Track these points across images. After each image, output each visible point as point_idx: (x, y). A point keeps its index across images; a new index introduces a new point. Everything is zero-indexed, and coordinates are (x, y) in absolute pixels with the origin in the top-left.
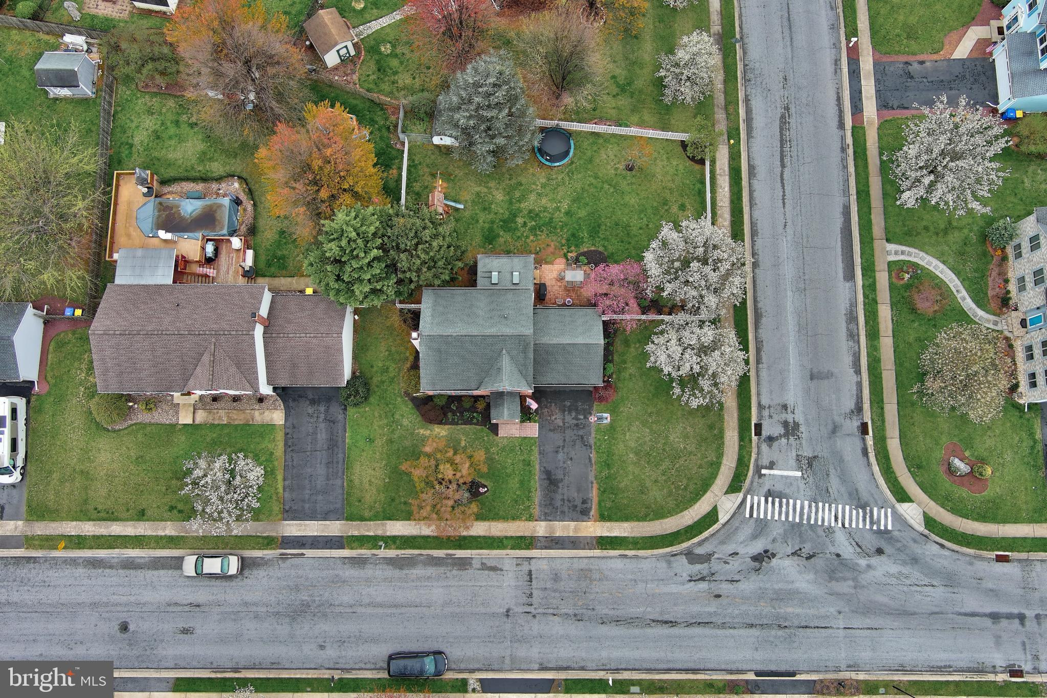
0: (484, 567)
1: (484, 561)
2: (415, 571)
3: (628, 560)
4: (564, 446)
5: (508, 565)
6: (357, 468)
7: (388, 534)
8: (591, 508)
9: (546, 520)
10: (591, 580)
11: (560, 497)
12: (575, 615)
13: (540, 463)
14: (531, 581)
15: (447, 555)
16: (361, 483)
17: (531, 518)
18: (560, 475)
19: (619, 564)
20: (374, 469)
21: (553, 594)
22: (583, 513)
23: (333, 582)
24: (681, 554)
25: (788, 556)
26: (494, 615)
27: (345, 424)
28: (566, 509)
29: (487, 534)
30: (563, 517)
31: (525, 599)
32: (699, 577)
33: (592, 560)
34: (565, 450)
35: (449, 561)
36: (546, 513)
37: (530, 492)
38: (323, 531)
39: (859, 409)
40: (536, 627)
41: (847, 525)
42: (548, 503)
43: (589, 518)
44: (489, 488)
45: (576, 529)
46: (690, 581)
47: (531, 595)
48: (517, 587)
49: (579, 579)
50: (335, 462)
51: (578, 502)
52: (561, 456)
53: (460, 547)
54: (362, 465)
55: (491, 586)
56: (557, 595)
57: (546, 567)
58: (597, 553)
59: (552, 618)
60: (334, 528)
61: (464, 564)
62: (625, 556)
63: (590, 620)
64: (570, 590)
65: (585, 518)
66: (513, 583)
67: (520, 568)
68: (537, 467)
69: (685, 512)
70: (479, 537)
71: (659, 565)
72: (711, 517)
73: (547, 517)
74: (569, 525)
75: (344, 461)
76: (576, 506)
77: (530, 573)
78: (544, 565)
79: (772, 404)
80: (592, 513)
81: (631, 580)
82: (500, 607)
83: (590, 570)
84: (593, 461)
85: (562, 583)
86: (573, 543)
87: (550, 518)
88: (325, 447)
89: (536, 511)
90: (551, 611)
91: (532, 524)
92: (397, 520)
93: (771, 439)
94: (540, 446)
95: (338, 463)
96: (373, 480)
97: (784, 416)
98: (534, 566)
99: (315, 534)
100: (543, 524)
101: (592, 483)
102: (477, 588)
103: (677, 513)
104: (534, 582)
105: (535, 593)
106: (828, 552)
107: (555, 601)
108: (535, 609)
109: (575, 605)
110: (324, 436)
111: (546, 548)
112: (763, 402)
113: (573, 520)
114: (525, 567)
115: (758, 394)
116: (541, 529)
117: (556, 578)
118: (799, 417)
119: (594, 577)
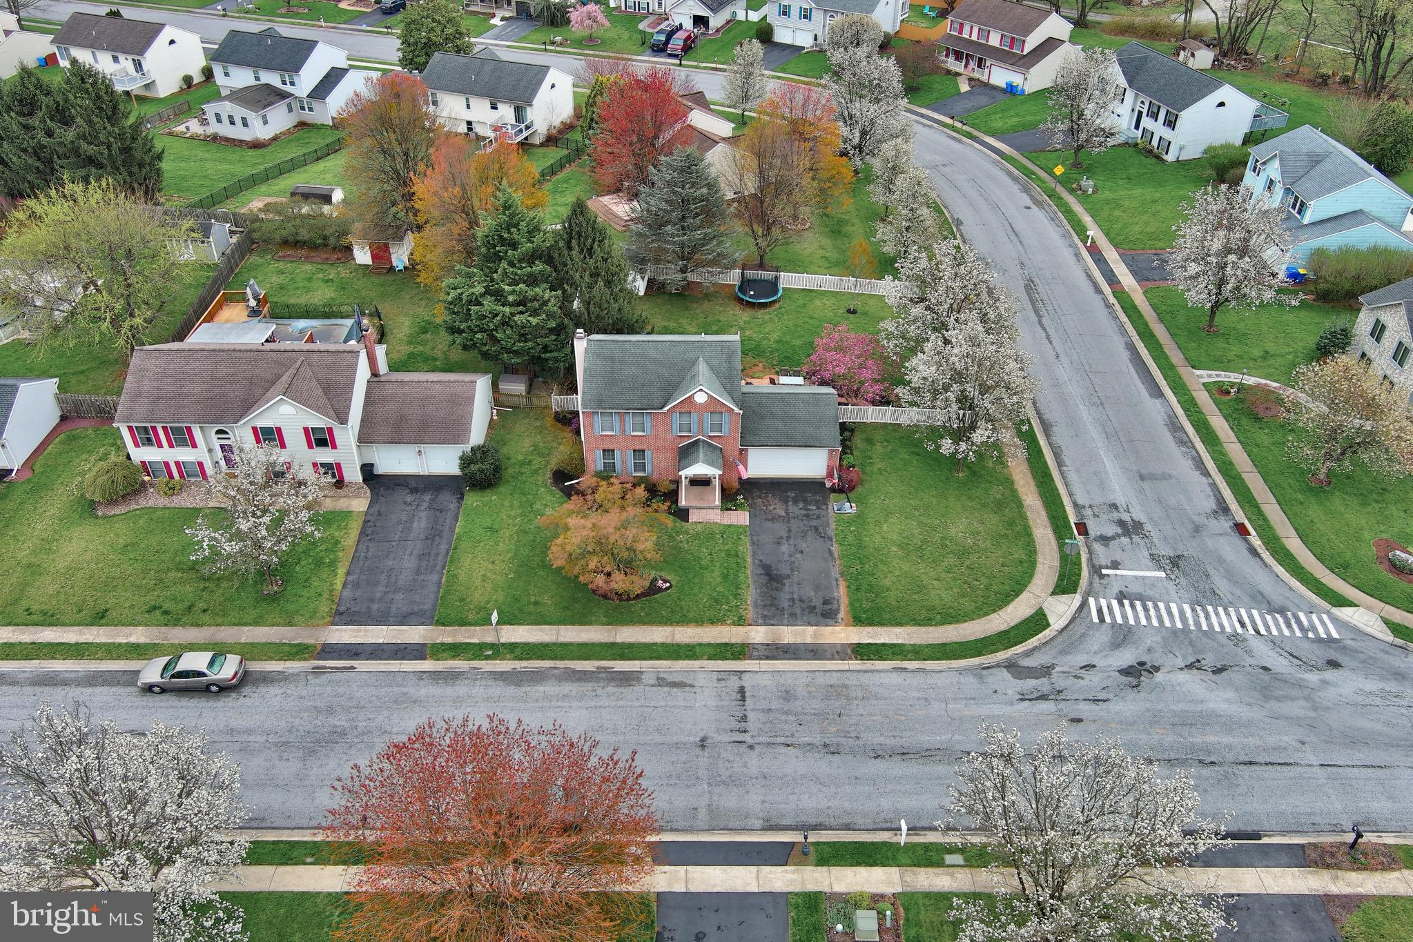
0: (661, 682)
1: (662, 675)
2: (541, 689)
3: (910, 675)
4: (788, 538)
5: (701, 680)
6: (467, 561)
7: (502, 641)
8: (838, 610)
9: (765, 624)
10: (847, 697)
11: (788, 596)
12: (826, 746)
13: (753, 556)
14: (743, 699)
15: (598, 668)
16: (470, 579)
17: (740, 621)
18: (784, 570)
19: (895, 679)
20: (493, 562)
21: (784, 718)
22: (827, 615)
23: (396, 701)
24: (998, 666)
25: (1181, 669)
26: (677, 746)
27: (458, 513)
28: (798, 612)
29: (669, 641)
30: (793, 620)
31: (734, 724)
32: (1036, 695)
33: (848, 674)
34: (792, 541)
35: (603, 675)
36: (765, 616)
37: (738, 587)
38: (394, 637)
39: (1224, 509)
40: (754, 763)
41: (1263, 631)
42: (769, 603)
43: (836, 622)
44: (673, 583)
45: (815, 635)
46: (1023, 700)
47: (744, 718)
48: (718, 708)
49: (827, 697)
50: (433, 553)
51: (817, 602)
52: (784, 548)
53: (622, 657)
54: (474, 557)
55: (674, 707)
56: (791, 718)
57: (768, 683)
58: (855, 664)
59: (783, 750)
60: (414, 634)
61: (627, 679)
62: (904, 670)
63: (852, 751)
64: (813, 711)
65: (830, 622)
66: (712, 703)
67: (723, 684)
68: (749, 560)
69: (992, 616)
70: (655, 644)
71: (962, 680)
72: (1038, 621)
73: (766, 621)
74: (804, 630)
75: (447, 553)
76: (814, 608)
77: (742, 690)
78: (766, 680)
79: (1093, 503)
80: (841, 615)
81: (919, 699)
82: (689, 735)
83: (846, 687)
84: (836, 555)
85: (798, 703)
86: (815, 652)
87: (772, 622)
88: (422, 536)
89: (750, 613)
90: (783, 740)
91: (741, 630)
92: (519, 624)
93: (1104, 540)
94: (752, 535)
95: (437, 555)
96: (489, 574)
97: (1116, 515)
98: (747, 681)
99: (381, 641)
100: (762, 629)
101: (837, 580)
102: (650, 710)
103: (980, 617)
104: (749, 702)
105: (751, 716)
106: (1247, 664)
107: (786, 727)
108: (753, 737)
109: (823, 732)
110: (423, 524)
111: (767, 658)
112: (1081, 501)
113: (810, 624)
114: (734, 683)
115: (1071, 495)
116: (758, 634)
117: (788, 695)
118: (1138, 515)
119: (853, 694)
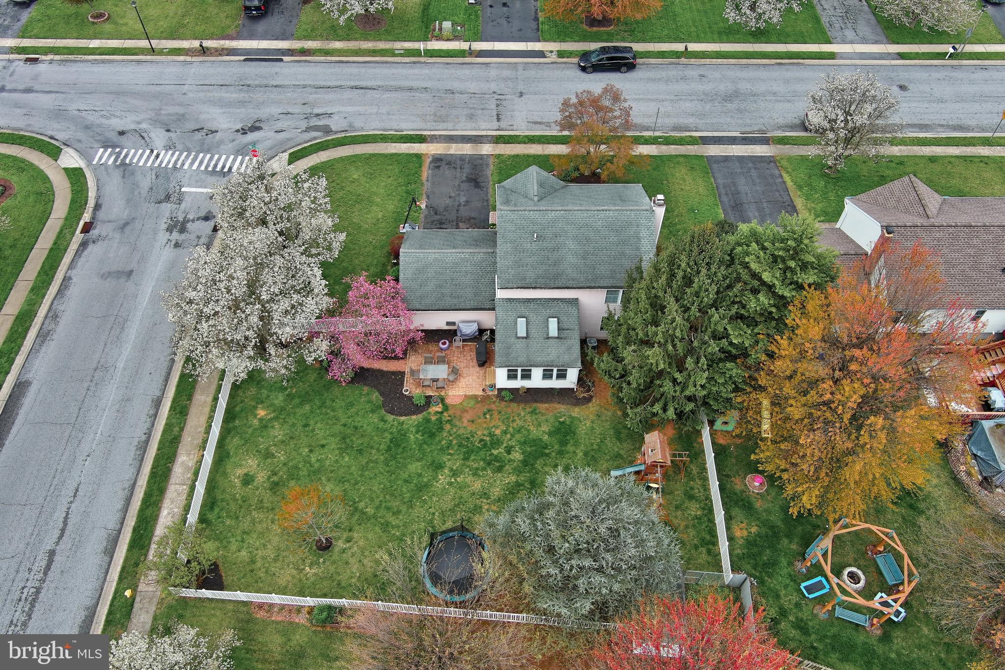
0: (548, 125)
1: (548, 128)
3: (394, 128)
4: (459, 205)
5: (522, 125)
6: (702, 190)
7: (654, 146)
8: (431, 163)
9: (481, 155)
10: (435, 115)
11: (465, 170)
12: (453, 93)
13: (487, 193)
14: (498, 115)
16: (694, 180)
17: (498, 156)
18: (465, 186)
19: (403, 126)
21: (475, 106)
22: (438, 161)
23: (704, 115)
24: (336, 132)
25: (222, 131)
26: (534, 94)
28: (458, 162)
29: (545, 146)
30: (462, 158)
31: (504, 103)
32: (321, 117)
33: (432, 128)
34: (457, 203)
36: (481, 160)
37: (499, 172)
38: (726, 148)
40: (493, 86)
41: (148, 152)
42: (478, 167)
43: (433, 156)
45: (449, 149)
46: (331, 114)
47: (498, 105)
48: (513, 111)
49: (447, 116)
51: (444, 167)
52: (463, 199)
54: (698, 192)
55: (539, 111)
56: (471, 106)
58: (427, 133)
59: (476, 92)
60: (714, 150)
62: (397, 130)
63: (438, 90)
64: (457, 109)
65: (437, 156)
66: (517, 113)
67: (510, 123)
69: (326, 160)
70: (554, 144)
71: (362, 125)
72: (294, 158)
73: (481, 157)
74: (456, 151)
75: (719, 195)
76: (447, 164)
77: (498, 120)
78: (483, 125)
79: (194, 248)
80: (430, 159)
81: (393, 115)
82: (529, 98)
83: (435, 121)
84: (424, 196)
85: (465, 113)
86: (451, 139)
87: (477, 156)
88: (746, 206)
89: (491, 161)
90: (476, 96)
91: (497, 152)
93: (205, 218)
94: (488, 205)
95: (727, 195)
97: (182, 237)
98: (495, 124)
99: (733, 146)
100: (484, 152)
101: (427, 180)
103: (334, 160)
104: (495, 113)
105: (494, 107)
106: (178, 133)
107: (474, 101)
108: (493, 97)
109: (453, 99)
111: (482, 136)
113: (452, 155)
114: (503, 124)
116: (487, 149)
117: (471, 117)
118: (163, 236)
119: (432, 117)
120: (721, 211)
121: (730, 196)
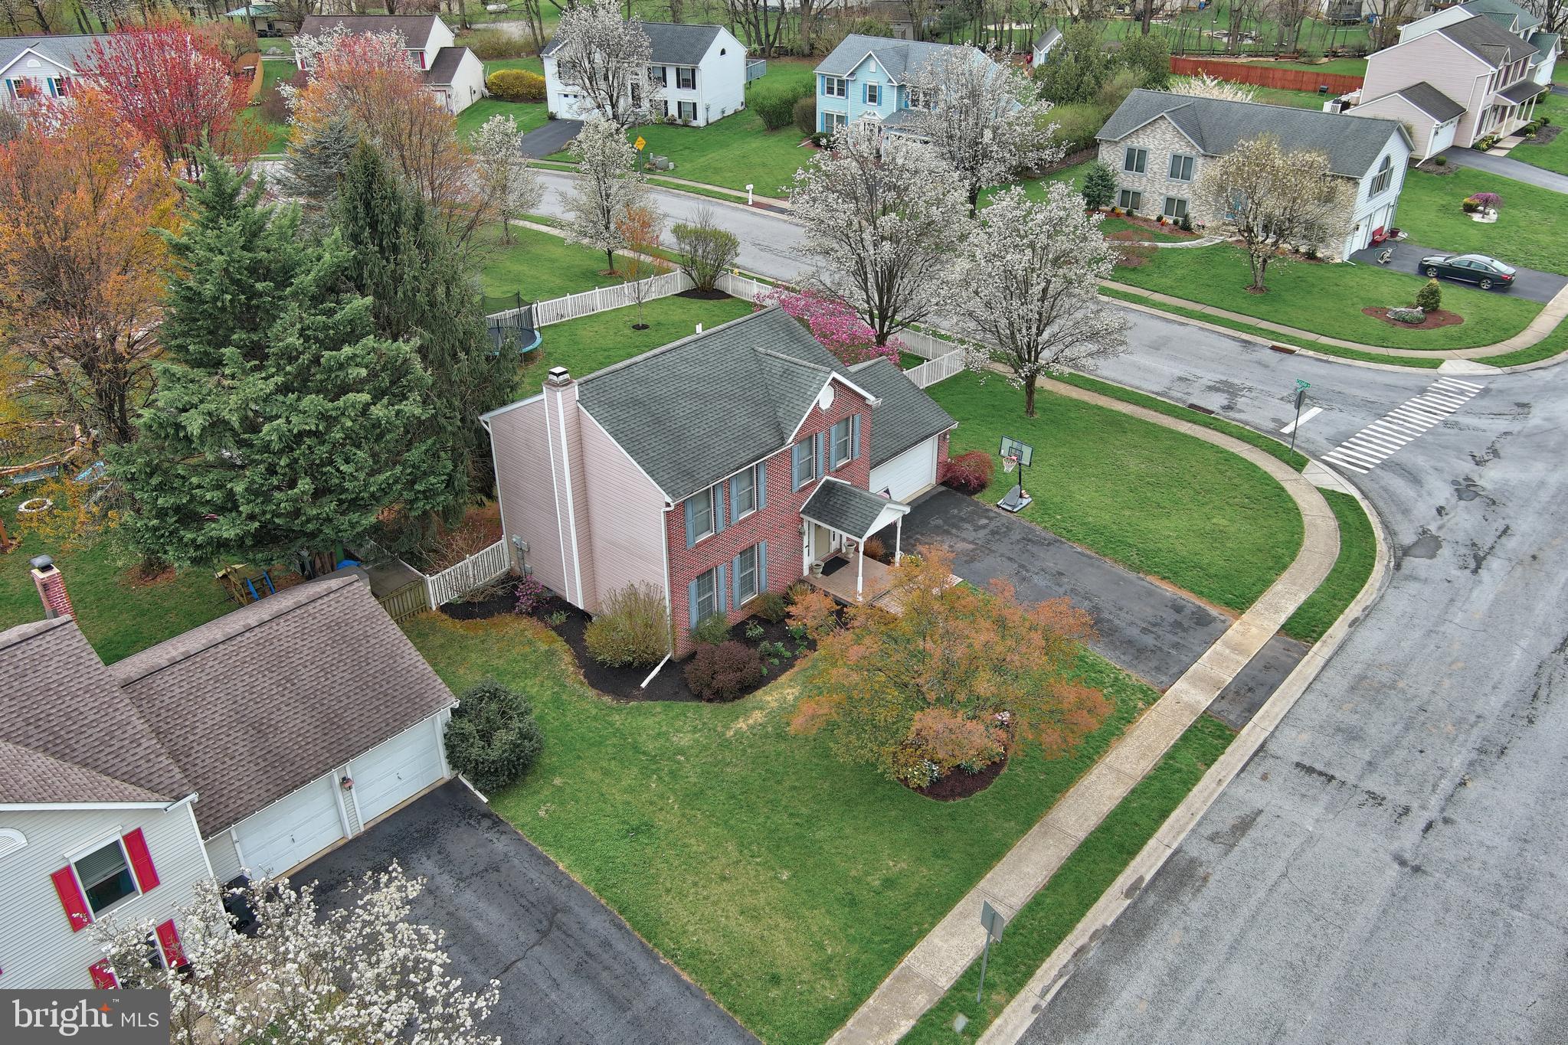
0: (1224, 840)
1: (1208, 830)
2: (1124, 998)
3: (1372, 621)
4: (1022, 567)
6: (677, 912)
7: (946, 982)
8: (1200, 609)
9: (1175, 677)
11: (1136, 630)
12: (1483, 752)
14: (1331, 778)
15: (1128, 894)
16: (727, 935)
17: (1150, 695)
19: (1373, 636)
20: (724, 879)
21: (1396, 759)
22: (1202, 623)
24: (1399, 558)
25: (1479, 469)
26: (1397, 898)
27: (532, 849)
28: (1175, 639)
29: (1131, 784)
30: (1189, 652)
31: (1382, 817)
32: (1470, 560)
33: (1337, 664)
34: (1032, 568)
35: (1151, 899)
36: (1158, 668)
39: (1243, 342)
40: (1485, 835)
41: (1450, 410)
42: (1133, 652)
43: (1223, 622)
45: (1236, 649)
46: (1474, 572)
47: (1377, 799)
48: (1332, 810)
49: (1376, 703)
50: (595, 949)
51: (1169, 615)
53: (1130, 851)
54: (682, 895)
55: (1296, 855)
56: (1401, 753)
57: (1306, 737)
58: (1320, 652)
59: (1470, 793)
61: (1182, 875)
62: (1358, 620)
63: (1509, 735)
64: (1399, 727)
65: (1218, 625)
66: (1318, 810)
67: (1276, 779)
69: (1305, 519)
70: (1126, 800)
71: (1409, 591)
72: (1337, 500)
73: (1168, 673)
74: (1217, 653)
75: (620, 927)
76: (1178, 623)
78: (1298, 738)
79: (1165, 386)
80: (1212, 612)
81: (1427, 635)
82: (1381, 871)
83: (1362, 678)
85: (1372, 732)
86: (1270, 668)
87: (1175, 670)
88: (528, 936)
89: (1140, 677)
90: (1447, 785)
91: (1168, 703)
92: (922, 934)
93: (1231, 408)
95: (606, 944)
96: (749, 901)
97: (1199, 385)
98: (1289, 753)
100: (1183, 685)
101: (1141, 579)
102: (1285, 886)
103: (1301, 527)
104: (1337, 774)
105: (1372, 783)
106: (1495, 438)
107: (1419, 766)
108: (1423, 807)
109: (1450, 741)
110: (494, 914)
111: (1251, 712)
112: (1157, 389)
113: (1209, 643)
114: (1282, 768)
116: (1192, 693)
117: (1348, 734)
118: (1212, 376)
119: (1384, 680)
120: (577, 877)
121: (592, 945)
